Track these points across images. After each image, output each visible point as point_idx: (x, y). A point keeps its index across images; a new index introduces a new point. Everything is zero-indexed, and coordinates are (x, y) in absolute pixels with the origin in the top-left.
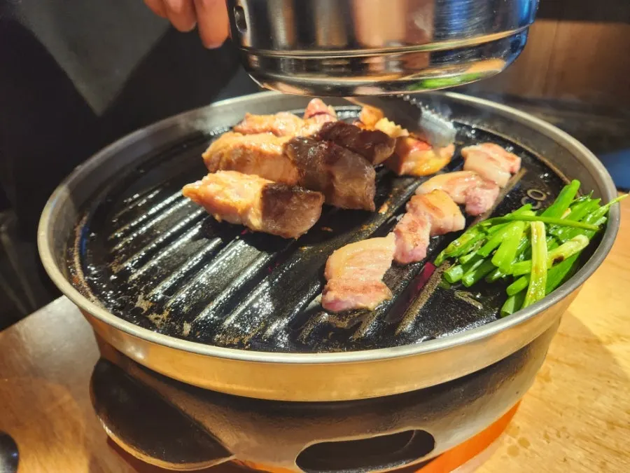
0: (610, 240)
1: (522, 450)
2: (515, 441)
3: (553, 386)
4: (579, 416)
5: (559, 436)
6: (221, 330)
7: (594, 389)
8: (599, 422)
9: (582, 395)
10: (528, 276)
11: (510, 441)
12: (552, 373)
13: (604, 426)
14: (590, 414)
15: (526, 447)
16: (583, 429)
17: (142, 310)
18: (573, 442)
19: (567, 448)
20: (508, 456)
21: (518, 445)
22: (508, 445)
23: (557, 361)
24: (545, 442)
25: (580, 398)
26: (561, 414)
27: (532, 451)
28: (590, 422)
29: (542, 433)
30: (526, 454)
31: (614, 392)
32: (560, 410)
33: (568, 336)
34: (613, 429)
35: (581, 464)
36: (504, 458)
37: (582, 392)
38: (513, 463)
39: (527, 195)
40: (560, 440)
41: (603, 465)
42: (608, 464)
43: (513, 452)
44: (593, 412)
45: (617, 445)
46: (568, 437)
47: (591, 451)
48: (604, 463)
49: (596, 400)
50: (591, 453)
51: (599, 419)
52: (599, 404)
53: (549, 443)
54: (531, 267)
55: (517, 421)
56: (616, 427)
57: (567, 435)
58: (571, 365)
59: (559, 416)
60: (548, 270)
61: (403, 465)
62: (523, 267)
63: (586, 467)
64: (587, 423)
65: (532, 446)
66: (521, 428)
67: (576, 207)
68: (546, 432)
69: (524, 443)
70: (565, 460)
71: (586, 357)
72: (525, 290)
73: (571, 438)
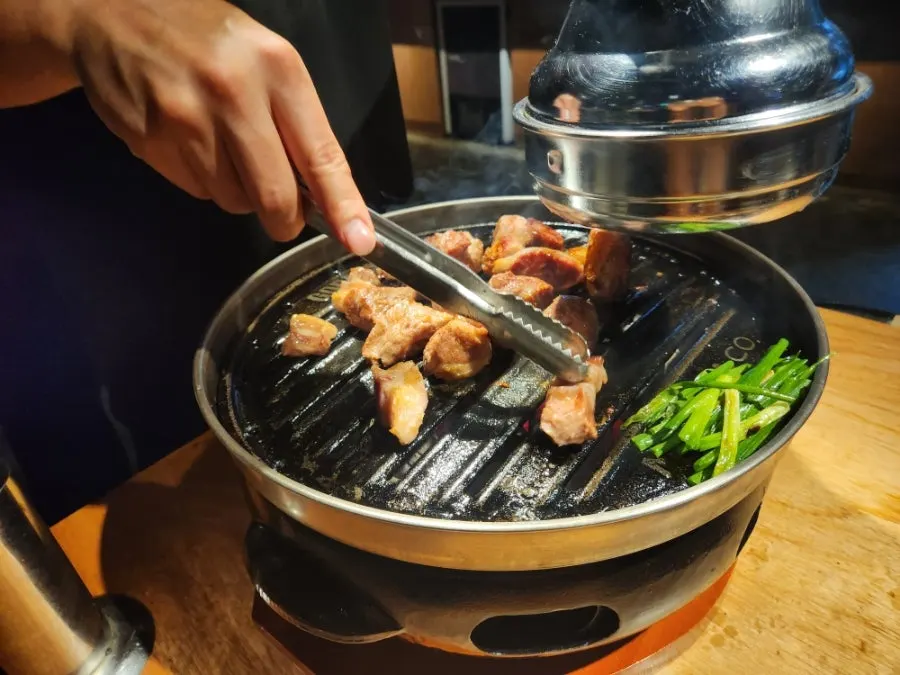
0: (810, 406)
1: (728, 640)
2: (720, 630)
3: (769, 568)
4: (799, 603)
5: (773, 625)
6: (394, 496)
7: (820, 572)
8: (823, 611)
9: (803, 578)
10: (717, 450)
11: (714, 629)
12: (770, 551)
13: (828, 614)
14: (813, 601)
15: (732, 637)
16: (804, 618)
17: (309, 472)
18: (789, 632)
19: (782, 639)
20: (711, 645)
21: (724, 634)
22: (712, 634)
23: (777, 536)
24: (755, 631)
25: (801, 582)
26: (778, 600)
27: (740, 642)
28: (811, 610)
29: (753, 621)
30: (732, 645)
31: (844, 575)
32: (776, 595)
33: (792, 507)
34: (838, 618)
35: (797, 658)
36: (707, 648)
37: (804, 575)
38: (717, 655)
39: (733, 345)
40: (773, 630)
41: (823, 661)
42: (829, 659)
43: (717, 642)
44: (816, 599)
45: (842, 638)
46: (783, 627)
47: (812, 644)
48: (824, 658)
49: (820, 584)
50: (810, 646)
51: (823, 607)
52: (823, 590)
53: (760, 632)
54: (721, 441)
55: (724, 605)
56: (842, 617)
57: (782, 624)
58: (795, 543)
59: (775, 601)
60: (740, 442)
61: (586, 647)
62: (712, 440)
63: (802, 661)
64: (808, 612)
65: (741, 636)
66: (729, 615)
67: (781, 369)
68: (758, 619)
69: (731, 632)
70: (778, 653)
71: (813, 532)
72: (712, 466)
73: (787, 628)
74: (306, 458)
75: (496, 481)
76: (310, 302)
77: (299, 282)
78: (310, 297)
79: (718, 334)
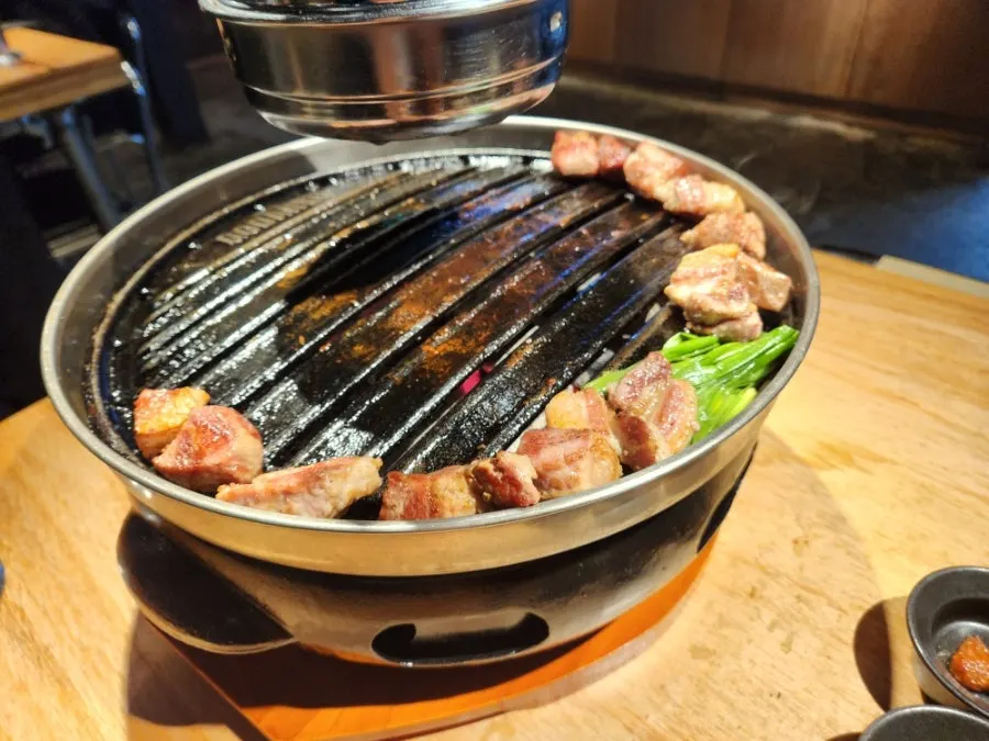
61: (513, 655)
76: (220, 243)
77: (209, 220)
78: (220, 238)
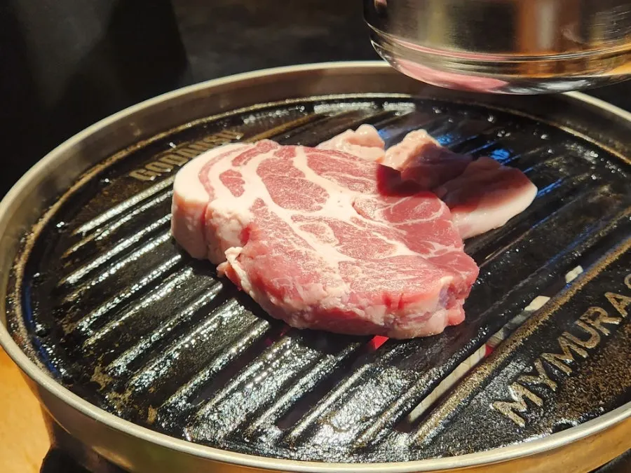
6: (193, 421)
17: (99, 386)
74: (97, 369)
75: (315, 414)
77: (123, 154)
78: (134, 174)
79: (621, 256)
